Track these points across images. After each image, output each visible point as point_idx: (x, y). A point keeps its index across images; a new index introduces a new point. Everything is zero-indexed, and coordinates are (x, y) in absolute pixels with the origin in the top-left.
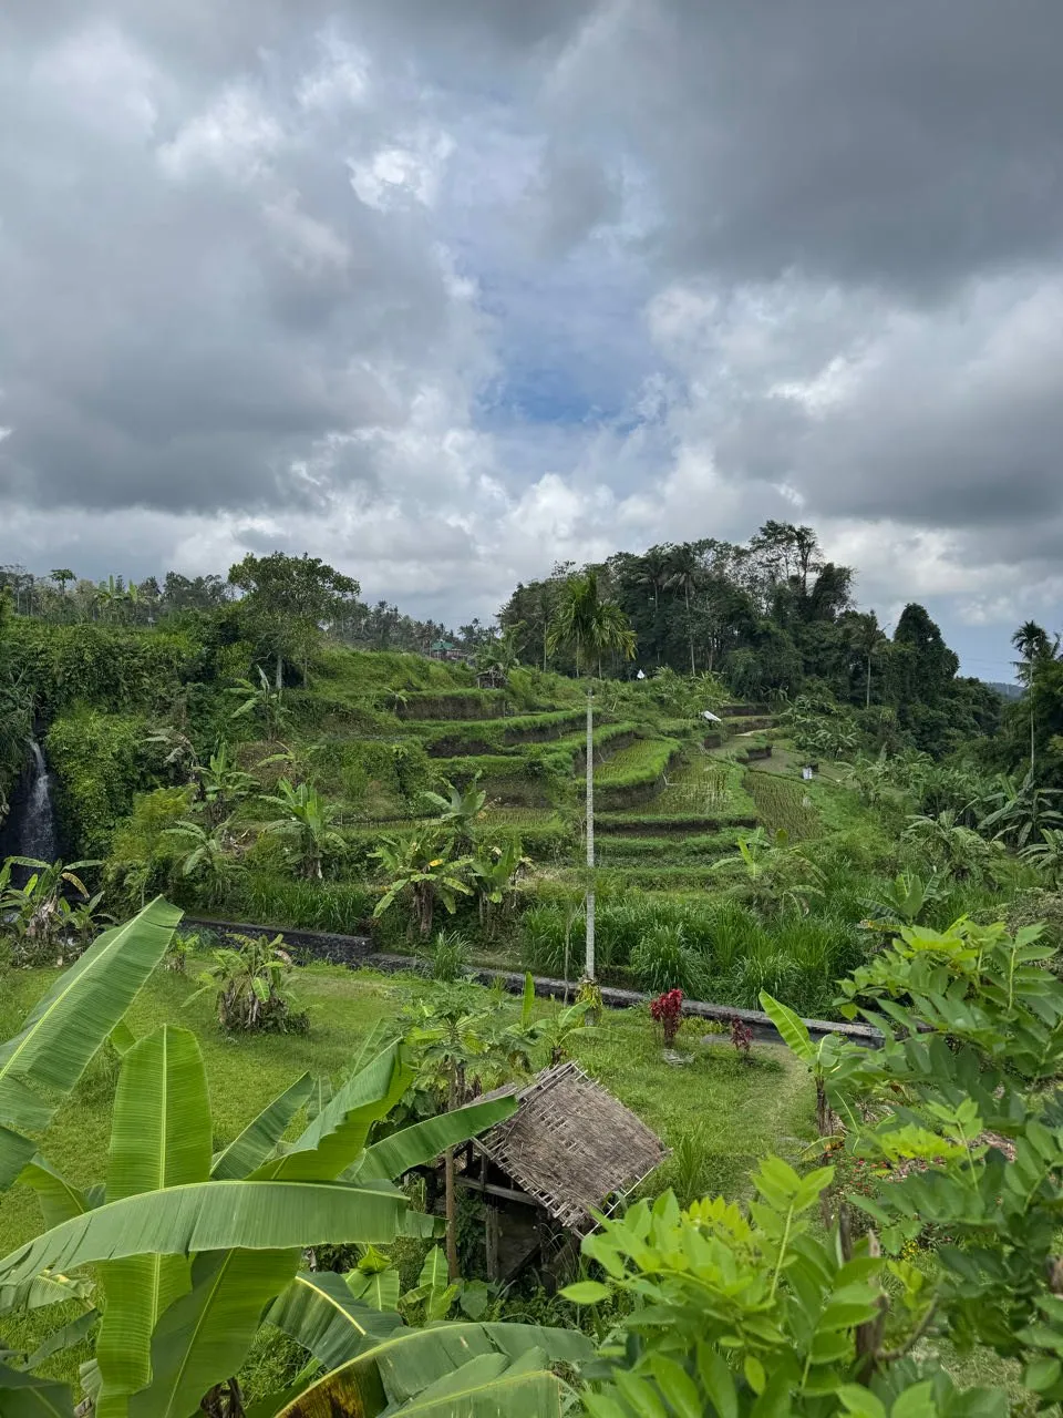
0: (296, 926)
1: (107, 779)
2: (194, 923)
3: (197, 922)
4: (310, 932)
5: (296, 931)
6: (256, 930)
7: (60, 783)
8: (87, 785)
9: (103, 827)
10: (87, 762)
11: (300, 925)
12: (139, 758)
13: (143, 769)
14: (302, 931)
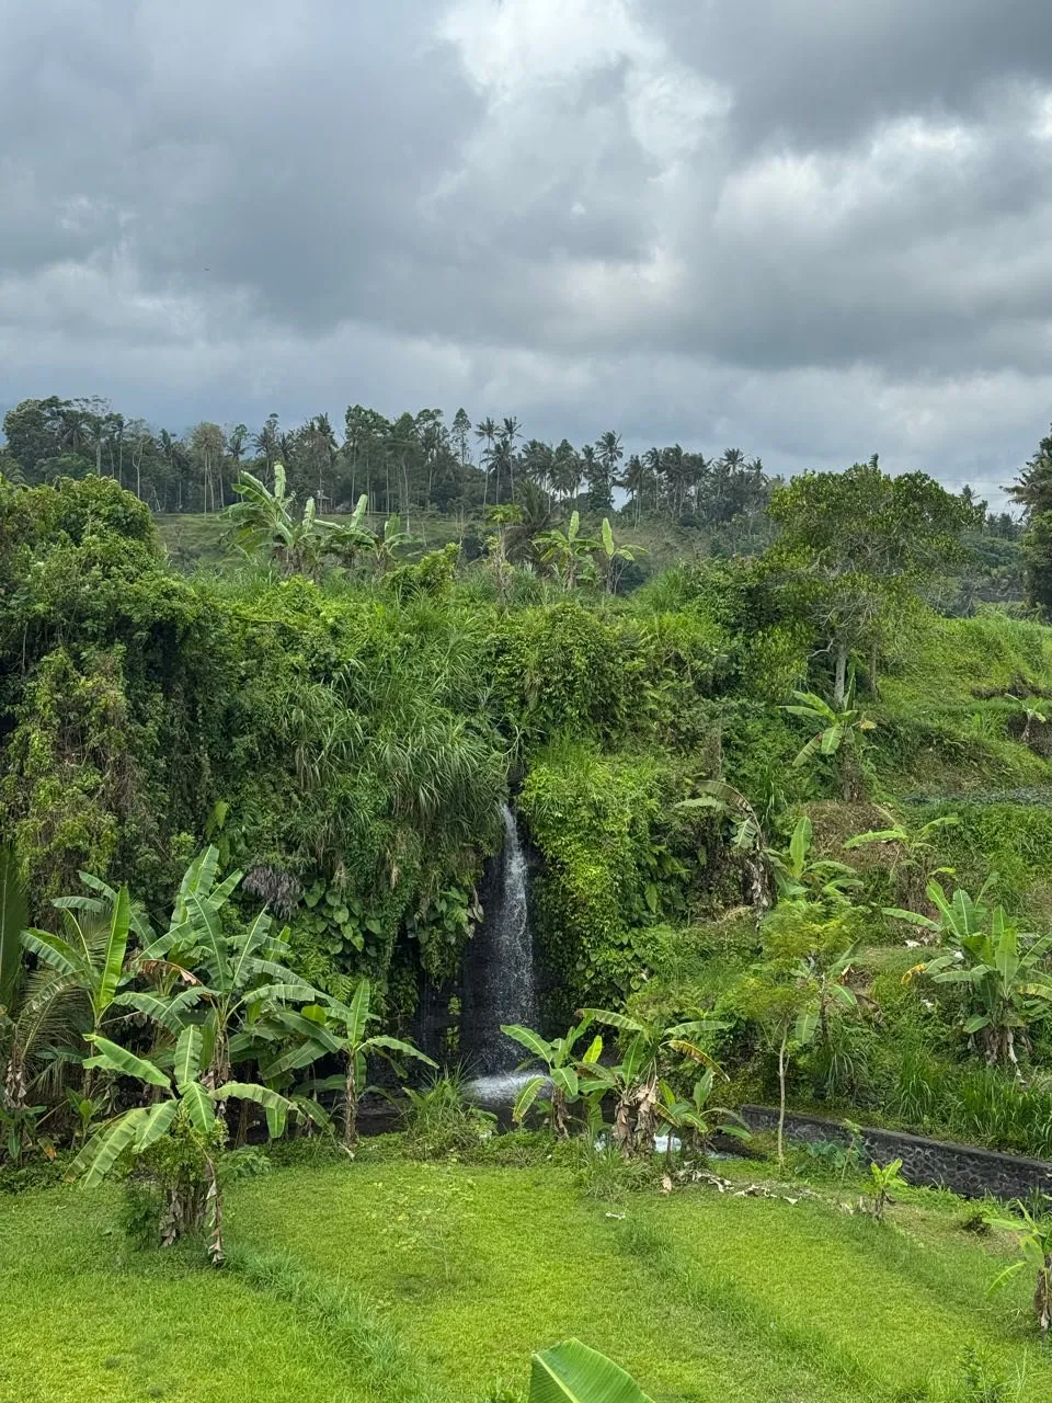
0: (992, 1146)
1: (617, 865)
2: (803, 1122)
3: (811, 1122)
4: (1024, 1159)
5: (996, 1154)
6: (921, 1145)
7: (543, 869)
8: (589, 875)
9: (613, 945)
10: (593, 837)
11: (1002, 1143)
12: (656, 829)
13: (662, 848)
14: (1009, 1154)
